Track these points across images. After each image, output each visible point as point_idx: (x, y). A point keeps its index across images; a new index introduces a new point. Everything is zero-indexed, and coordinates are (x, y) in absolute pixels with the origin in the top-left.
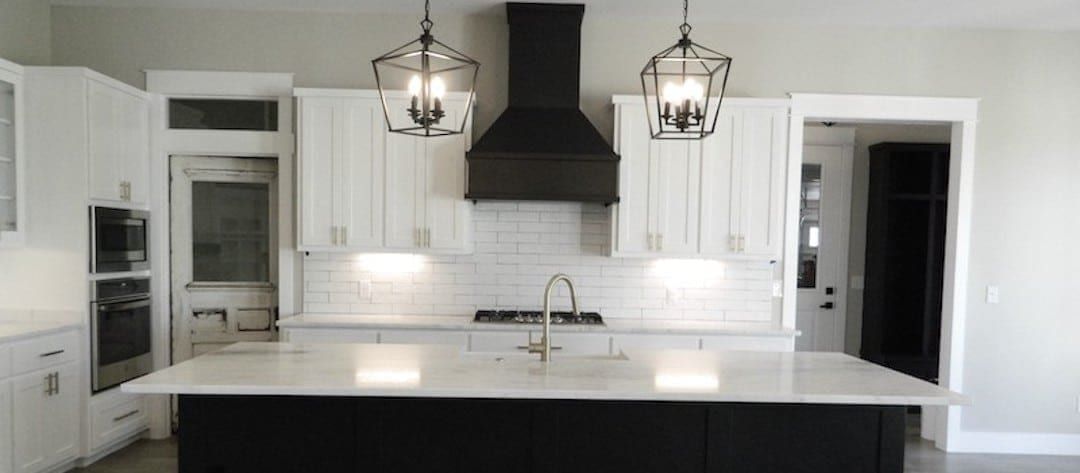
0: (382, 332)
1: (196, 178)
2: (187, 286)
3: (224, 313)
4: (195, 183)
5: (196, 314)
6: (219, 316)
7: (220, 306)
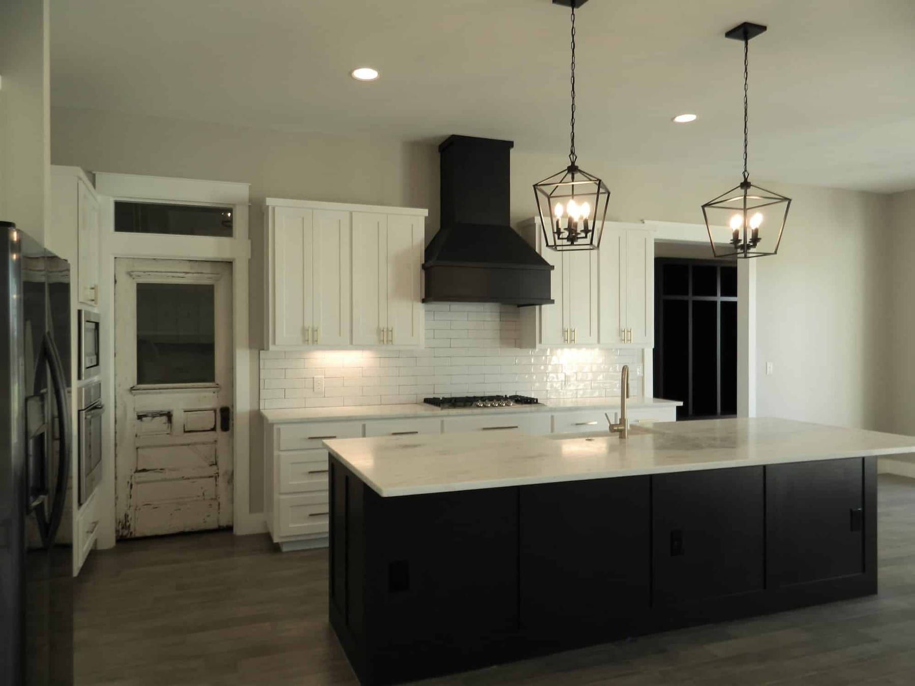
0: (367, 423)
1: (142, 281)
2: (132, 389)
3: (169, 415)
4: (139, 285)
5: (140, 417)
6: (164, 419)
7: (166, 409)
